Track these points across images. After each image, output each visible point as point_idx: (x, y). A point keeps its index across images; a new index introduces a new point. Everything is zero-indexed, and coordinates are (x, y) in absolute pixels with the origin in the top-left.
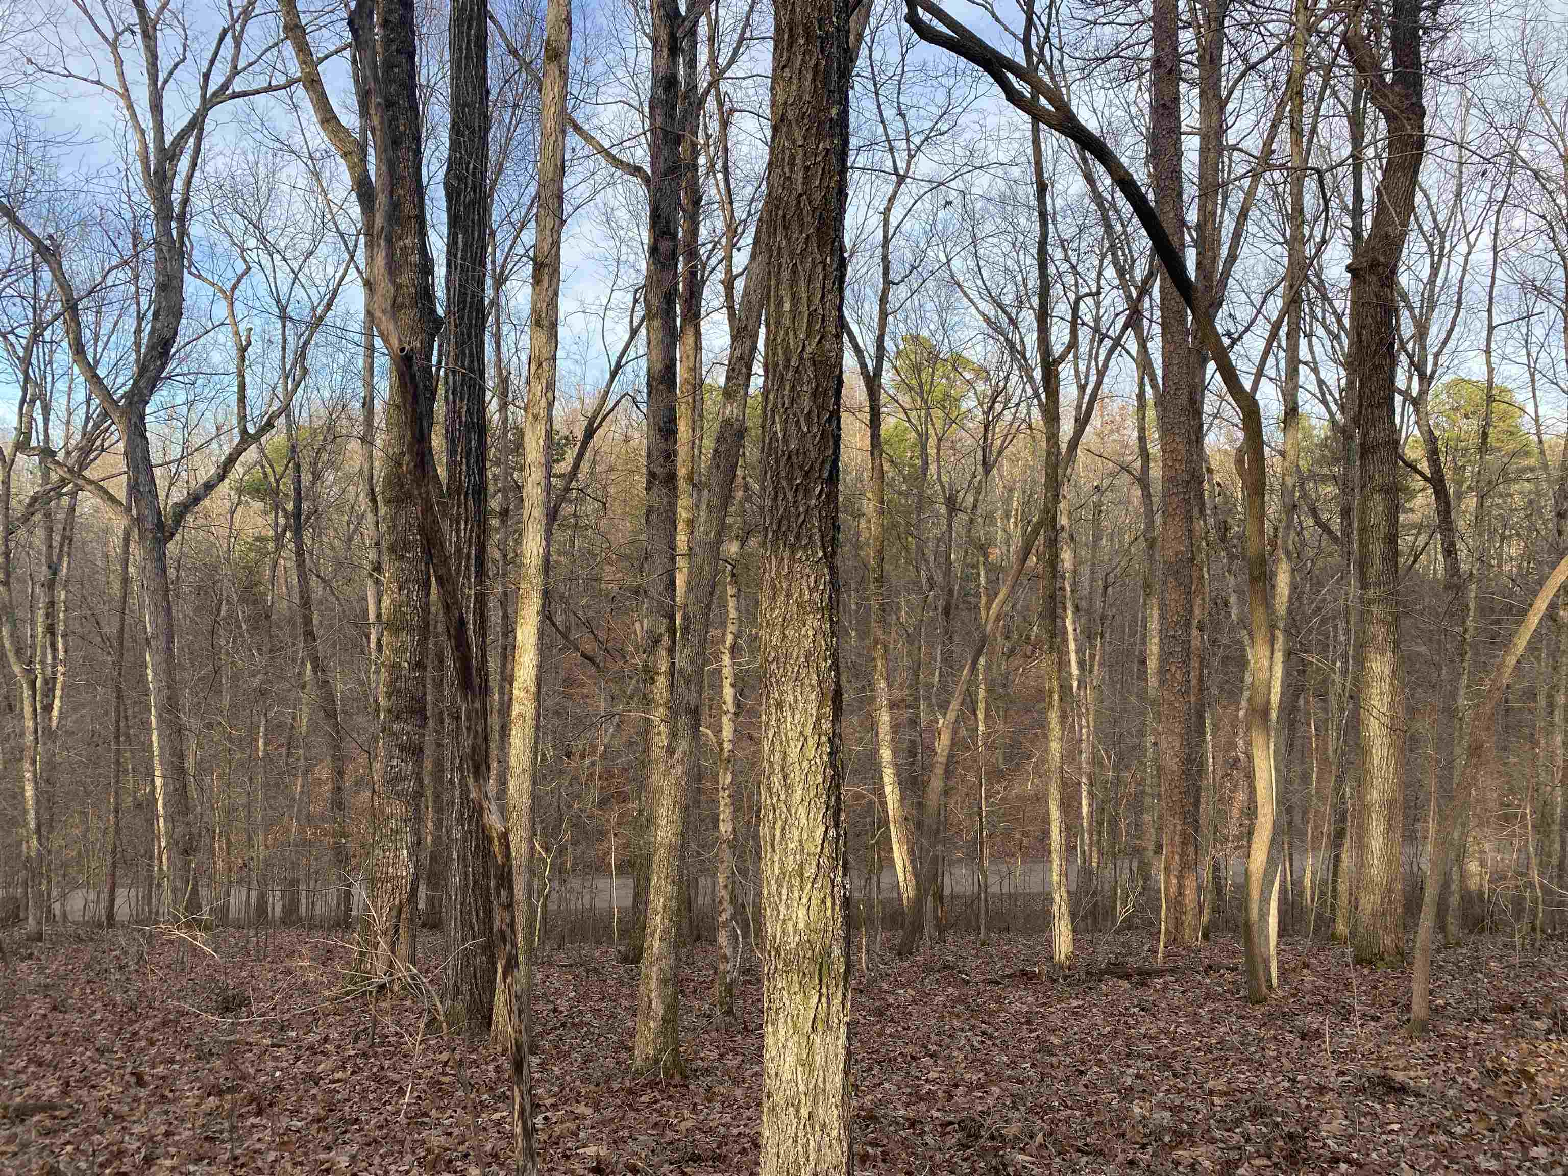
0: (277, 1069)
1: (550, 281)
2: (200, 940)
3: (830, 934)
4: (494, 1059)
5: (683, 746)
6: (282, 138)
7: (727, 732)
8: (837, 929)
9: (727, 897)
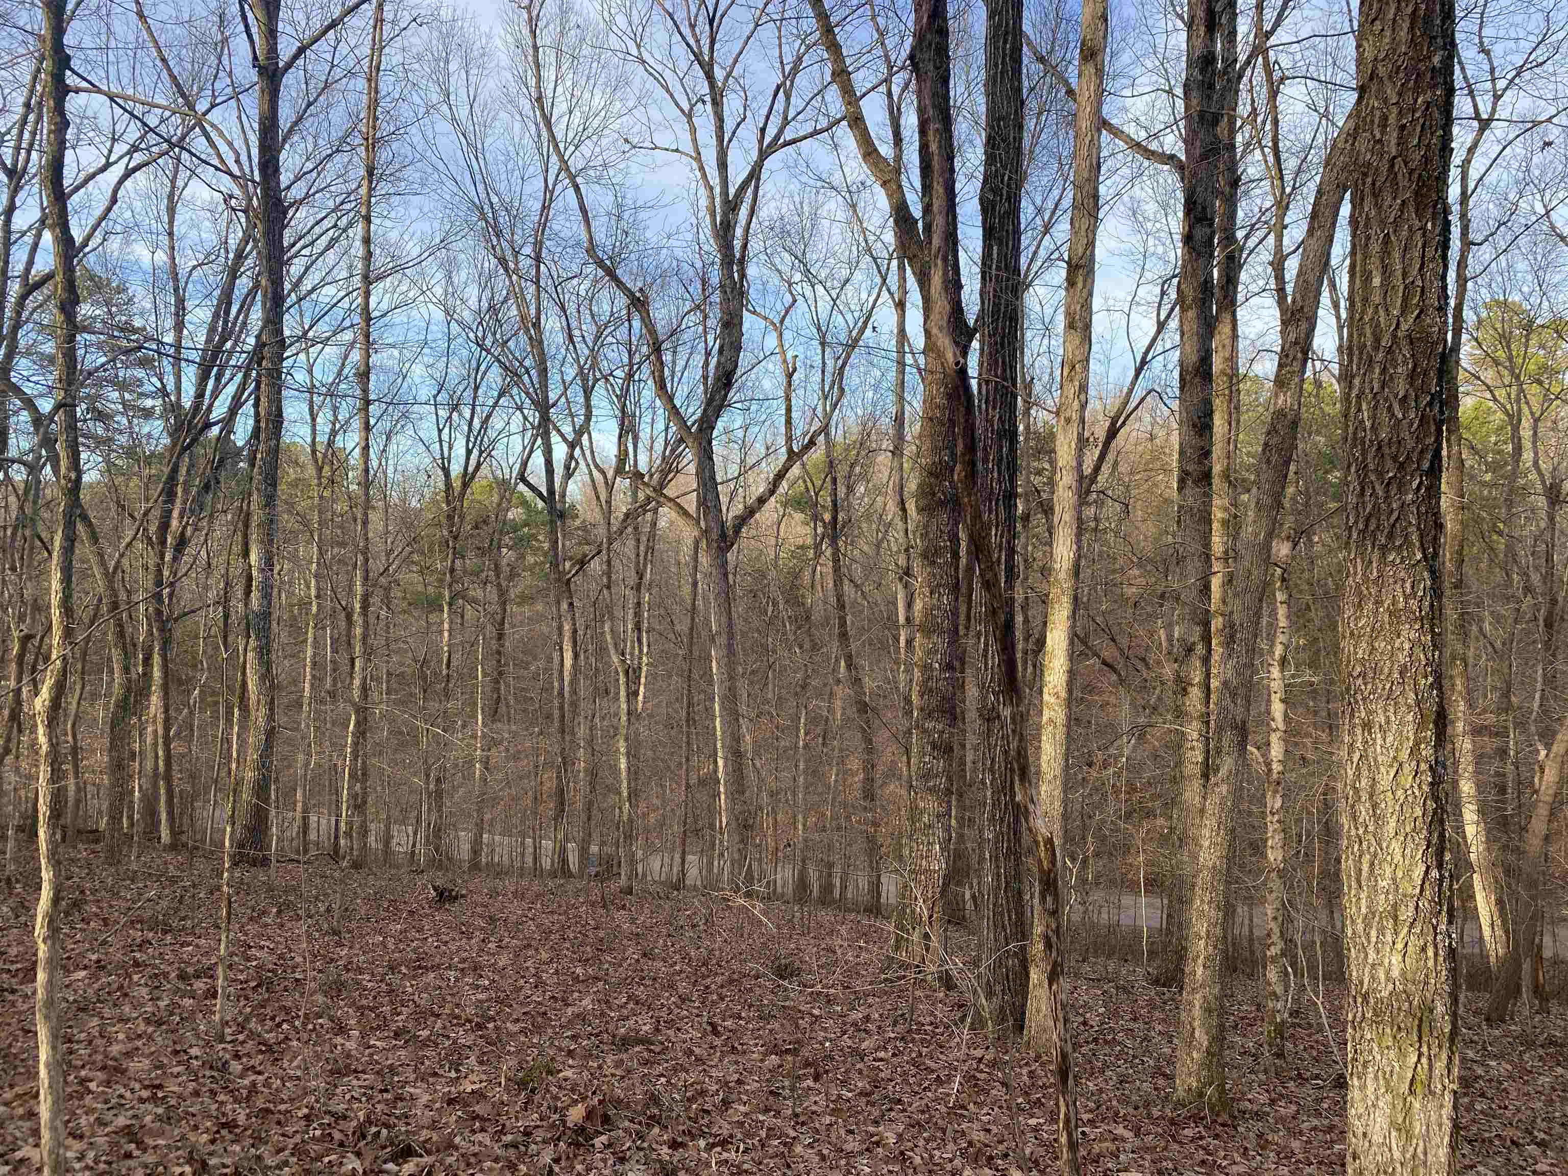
0: (826, 1039)
1: (1085, 281)
2: (757, 910)
3: (1431, 988)
4: (1027, 1064)
5: (1227, 764)
6: (824, 176)
7: (1276, 751)
8: (1440, 980)
9: (1276, 930)
